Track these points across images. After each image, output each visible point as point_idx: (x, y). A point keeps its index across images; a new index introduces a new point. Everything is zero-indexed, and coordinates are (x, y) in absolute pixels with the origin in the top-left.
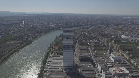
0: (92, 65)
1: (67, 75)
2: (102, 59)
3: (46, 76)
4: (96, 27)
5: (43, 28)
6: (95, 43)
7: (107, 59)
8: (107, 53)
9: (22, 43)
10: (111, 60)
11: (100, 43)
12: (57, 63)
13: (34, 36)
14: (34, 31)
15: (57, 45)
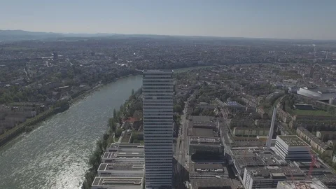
0: (226, 172)
2: (254, 152)
4: (233, 68)
5: (101, 69)
6: (231, 109)
11: (245, 109)
12: (129, 167)
13: (76, 91)
14: (76, 78)
15: (132, 115)
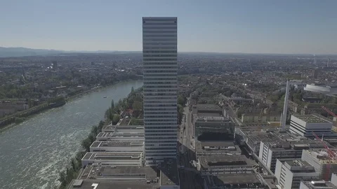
1: (158, 175)
2: (268, 132)
3: (84, 177)
4: (235, 73)
9: (35, 104)
11: (251, 102)
12: (126, 144)
13: (73, 90)
14: (75, 80)
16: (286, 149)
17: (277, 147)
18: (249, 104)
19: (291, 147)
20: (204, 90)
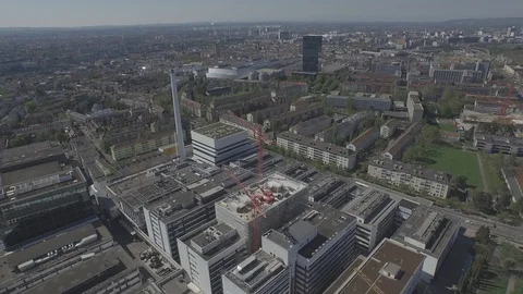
0: (107, 234)
2: (158, 174)
6: (103, 121)
7: (179, 168)
8: (176, 145)
10: (205, 166)
11: (128, 113)
16: (190, 208)
17: (174, 210)
18: (123, 121)
19: (196, 201)
20: (32, 108)
